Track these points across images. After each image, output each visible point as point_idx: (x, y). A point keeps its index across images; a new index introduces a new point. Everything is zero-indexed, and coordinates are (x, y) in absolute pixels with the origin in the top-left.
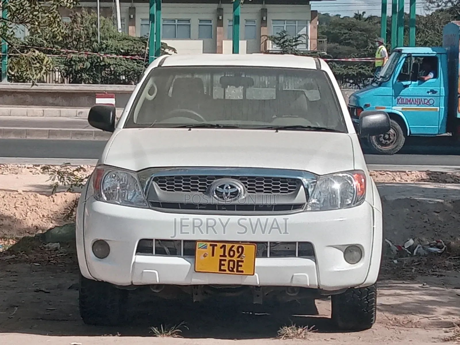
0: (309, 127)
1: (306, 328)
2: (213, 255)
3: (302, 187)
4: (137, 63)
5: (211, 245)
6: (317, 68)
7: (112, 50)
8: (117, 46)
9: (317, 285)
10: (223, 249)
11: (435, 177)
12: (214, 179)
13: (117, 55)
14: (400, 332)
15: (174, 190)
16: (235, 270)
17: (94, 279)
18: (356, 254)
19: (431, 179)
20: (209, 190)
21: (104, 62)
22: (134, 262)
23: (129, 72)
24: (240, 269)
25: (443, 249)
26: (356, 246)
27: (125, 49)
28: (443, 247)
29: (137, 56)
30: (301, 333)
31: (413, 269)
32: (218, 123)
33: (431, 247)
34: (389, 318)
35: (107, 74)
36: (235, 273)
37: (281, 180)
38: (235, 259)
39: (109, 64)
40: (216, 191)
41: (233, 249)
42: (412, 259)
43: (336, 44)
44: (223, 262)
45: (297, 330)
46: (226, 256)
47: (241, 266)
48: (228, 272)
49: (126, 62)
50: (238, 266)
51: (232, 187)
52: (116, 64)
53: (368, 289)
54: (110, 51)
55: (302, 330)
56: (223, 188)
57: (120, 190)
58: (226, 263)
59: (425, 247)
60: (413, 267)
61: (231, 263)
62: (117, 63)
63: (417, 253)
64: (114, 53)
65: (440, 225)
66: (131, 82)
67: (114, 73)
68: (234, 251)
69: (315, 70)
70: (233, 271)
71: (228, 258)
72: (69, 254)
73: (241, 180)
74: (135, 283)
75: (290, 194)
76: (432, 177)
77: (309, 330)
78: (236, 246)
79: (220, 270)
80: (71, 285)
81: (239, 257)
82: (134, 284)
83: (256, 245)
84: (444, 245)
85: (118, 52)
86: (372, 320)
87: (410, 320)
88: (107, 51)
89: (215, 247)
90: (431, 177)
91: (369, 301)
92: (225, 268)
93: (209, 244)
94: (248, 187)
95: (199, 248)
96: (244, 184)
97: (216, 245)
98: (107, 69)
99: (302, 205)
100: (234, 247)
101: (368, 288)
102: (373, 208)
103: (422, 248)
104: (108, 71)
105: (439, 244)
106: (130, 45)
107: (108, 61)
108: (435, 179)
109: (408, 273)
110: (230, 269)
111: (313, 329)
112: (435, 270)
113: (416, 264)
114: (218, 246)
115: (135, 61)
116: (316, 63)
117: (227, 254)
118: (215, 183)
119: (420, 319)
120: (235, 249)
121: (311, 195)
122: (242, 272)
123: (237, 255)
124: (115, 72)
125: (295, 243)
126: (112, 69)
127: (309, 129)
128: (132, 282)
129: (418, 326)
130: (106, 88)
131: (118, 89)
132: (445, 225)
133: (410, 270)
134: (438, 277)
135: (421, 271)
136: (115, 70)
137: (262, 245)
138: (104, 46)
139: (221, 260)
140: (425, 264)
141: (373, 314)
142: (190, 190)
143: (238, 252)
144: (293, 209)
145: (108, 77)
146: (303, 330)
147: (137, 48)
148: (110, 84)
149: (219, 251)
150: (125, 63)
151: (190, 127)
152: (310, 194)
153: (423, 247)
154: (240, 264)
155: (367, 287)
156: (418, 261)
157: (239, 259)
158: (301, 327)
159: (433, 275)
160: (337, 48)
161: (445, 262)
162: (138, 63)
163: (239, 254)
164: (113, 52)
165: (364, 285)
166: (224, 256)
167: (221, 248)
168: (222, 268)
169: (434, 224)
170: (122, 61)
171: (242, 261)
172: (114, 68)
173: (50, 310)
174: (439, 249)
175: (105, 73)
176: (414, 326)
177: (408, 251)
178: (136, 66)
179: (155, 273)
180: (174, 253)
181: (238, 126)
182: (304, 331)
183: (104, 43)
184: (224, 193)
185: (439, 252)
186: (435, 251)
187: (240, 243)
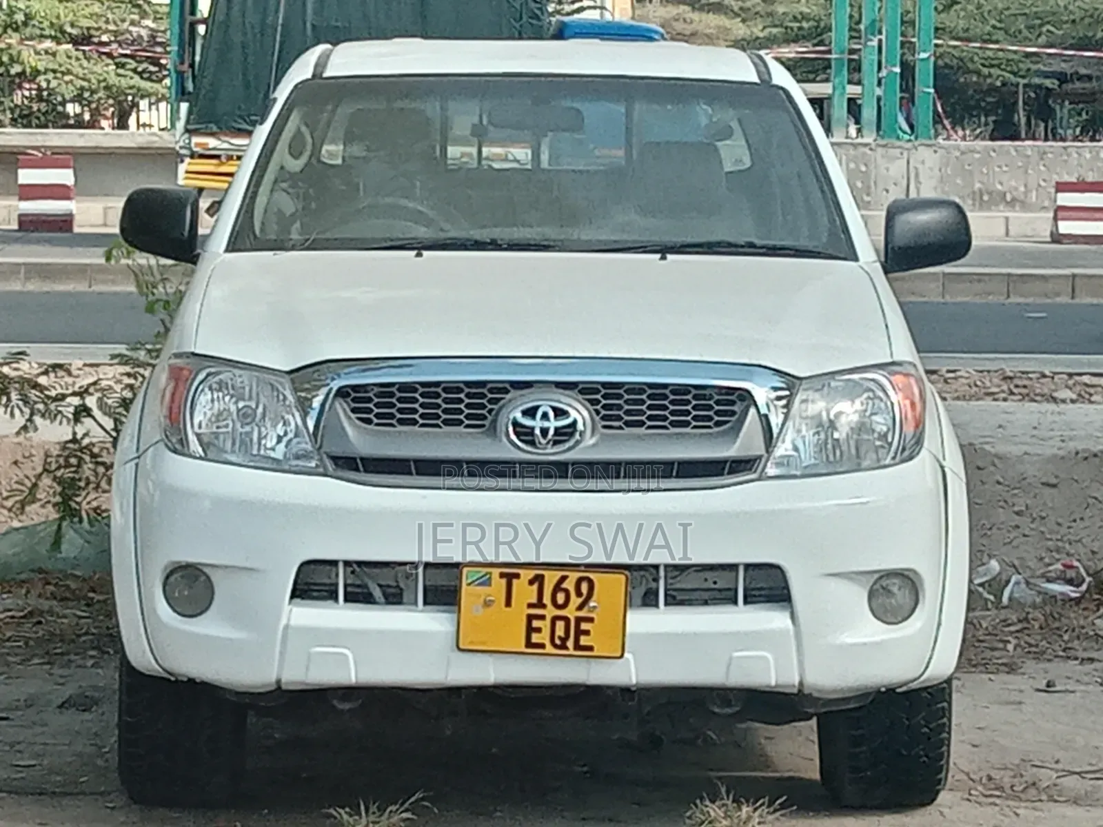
0: (752, 245)
1: (761, 805)
2: (508, 604)
3: (752, 411)
4: (118, 65)
5: (502, 575)
6: (760, 77)
7: (42, 29)
8: (58, 17)
9: (797, 683)
10: (535, 587)
11: (1025, 387)
12: (507, 392)
13: (59, 43)
14: (1017, 815)
15: (394, 422)
16: (570, 644)
17: (166, 675)
18: (901, 596)
19: (1012, 393)
20: (494, 421)
21: (22, 63)
22: (287, 627)
23: (93, 92)
24: (584, 641)
25: (1084, 587)
26: (903, 575)
27: (80, 24)
28: (1084, 581)
29: (114, 46)
30: (749, 818)
31: (1009, 642)
32: (495, 237)
33: (1049, 581)
34: (972, 776)
35: (27, 98)
36: (571, 651)
37: (694, 392)
38: (571, 612)
39: (37, 72)
40: (516, 424)
41: (564, 585)
42: (1003, 614)
43: (683, 8)
44: (536, 624)
45: (740, 810)
46: (544, 606)
47: (587, 633)
48: (549, 649)
49: (85, 63)
50: (580, 633)
51: (560, 413)
52: (54, 71)
53: (929, 693)
54: (38, 32)
55: (750, 809)
56: (533, 416)
57: (238, 425)
58: (545, 625)
59: (1032, 581)
60: (1010, 638)
61: (560, 625)
62: (56, 67)
63: (1010, 599)
64: (50, 37)
65: (1060, 520)
66: (99, 122)
67: (49, 95)
68: (567, 592)
69: (756, 84)
70: (564, 647)
71: (550, 612)
72: (31, 613)
73: (581, 392)
74: (287, 683)
75: (718, 432)
76: (1017, 386)
77: (772, 809)
78: (574, 576)
79: (529, 644)
80: (67, 696)
81: (580, 608)
82: (284, 687)
83: (627, 572)
84: (1084, 574)
85: (60, 35)
86: (940, 780)
87: (1031, 781)
88: (28, 31)
89: (515, 582)
90: (1012, 387)
91: (931, 726)
92: (543, 639)
93: (496, 572)
94: (603, 412)
95: (469, 584)
96: (592, 405)
97: (517, 576)
98: (27, 86)
99: (755, 460)
100: (567, 581)
101: (929, 690)
102: (942, 467)
103: (1023, 586)
104: (30, 89)
105: (1071, 574)
106: (96, 14)
107: (30, 59)
108: (1024, 391)
109: (997, 654)
110: (558, 642)
111: (782, 806)
112: (1069, 645)
113: (1012, 628)
114: (522, 576)
115: (110, 61)
116: (755, 64)
117: (547, 600)
118: (510, 401)
119: (1058, 777)
120: (569, 585)
121: (779, 434)
122: (590, 648)
123: (575, 601)
124: (52, 92)
125: (733, 567)
126: (44, 85)
127: (750, 249)
128: (278, 682)
129: (1056, 797)
130: (47, 138)
131: (80, 143)
132: (1075, 521)
133: (1001, 645)
134: (1081, 663)
135: (1033, 649)
136: (52, 86)
137: (642, 573)
138: (20, 17)
139: (530, 618)
140: (1041, 628)
141: (942, 763)
142: (439, 422)
143: (579, 594)
144: (729, 473)
145: (31, 107)
146: (756, 809)
147: (115, 23)
148: (38, 127)
149: (524, 592)
150: (81, 66)
151: (420, 247)
152: (775, 431)
153: (1028, 583)
154: (584, 626)
155: (926, 688)
156: (1020, 621)
157: (581, 614)
158: (747, 801)
159: (1069, 658)
160: (685, 20)
161: (1094, 624)
162: (117, 67)
163: (580, 600)
164: (47, 33)
165: (923, 682)
166: (540, 604)
167: (531, 582)
168: (535, 638)
169: (1043, 518)
170: (73, 61)
171: (591, 620)
172: (48, 82)
173: (24, 766)
174: (1072, 588)
175: (23, 96)
176: (1044, 797)
177: (986, 595)
178: (112, 74)
179: (345, 655)
180: (394, 598)
181: (552, 244)
182: (757, 813)
183: (20, 9)
184: (537, 432)
185: (1074, 595)
186: (1062, 594)
187: (583, 568)
